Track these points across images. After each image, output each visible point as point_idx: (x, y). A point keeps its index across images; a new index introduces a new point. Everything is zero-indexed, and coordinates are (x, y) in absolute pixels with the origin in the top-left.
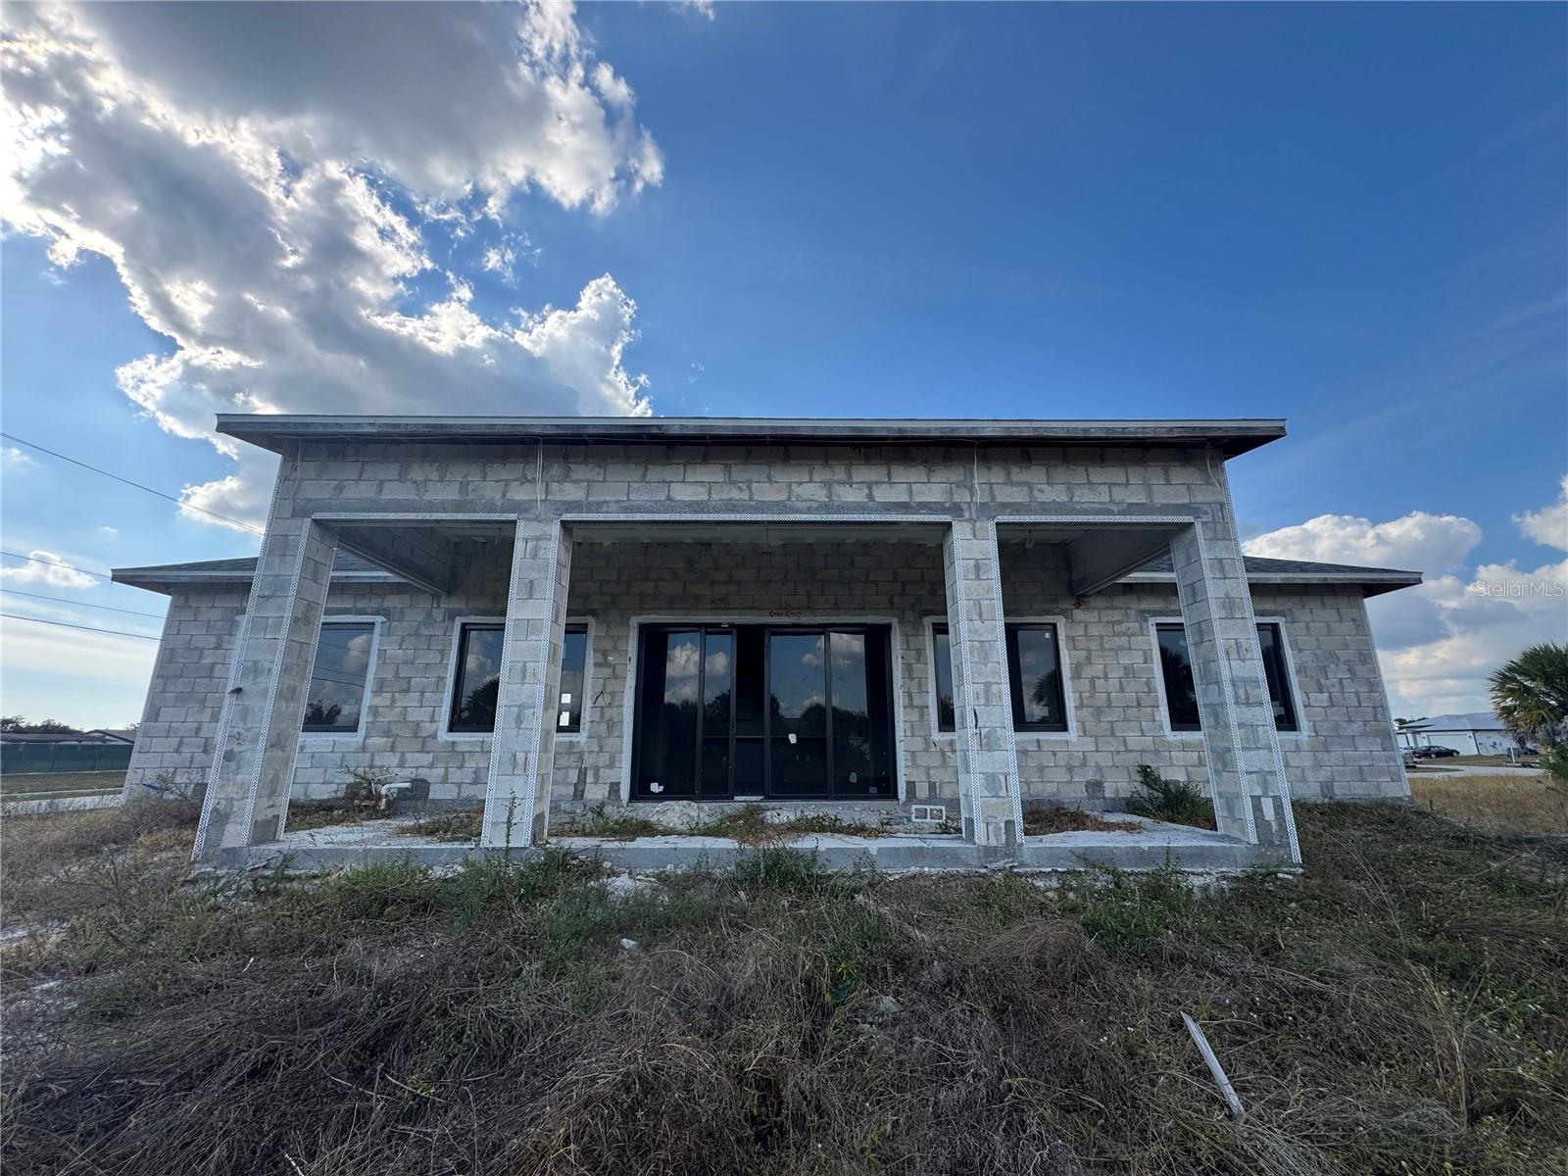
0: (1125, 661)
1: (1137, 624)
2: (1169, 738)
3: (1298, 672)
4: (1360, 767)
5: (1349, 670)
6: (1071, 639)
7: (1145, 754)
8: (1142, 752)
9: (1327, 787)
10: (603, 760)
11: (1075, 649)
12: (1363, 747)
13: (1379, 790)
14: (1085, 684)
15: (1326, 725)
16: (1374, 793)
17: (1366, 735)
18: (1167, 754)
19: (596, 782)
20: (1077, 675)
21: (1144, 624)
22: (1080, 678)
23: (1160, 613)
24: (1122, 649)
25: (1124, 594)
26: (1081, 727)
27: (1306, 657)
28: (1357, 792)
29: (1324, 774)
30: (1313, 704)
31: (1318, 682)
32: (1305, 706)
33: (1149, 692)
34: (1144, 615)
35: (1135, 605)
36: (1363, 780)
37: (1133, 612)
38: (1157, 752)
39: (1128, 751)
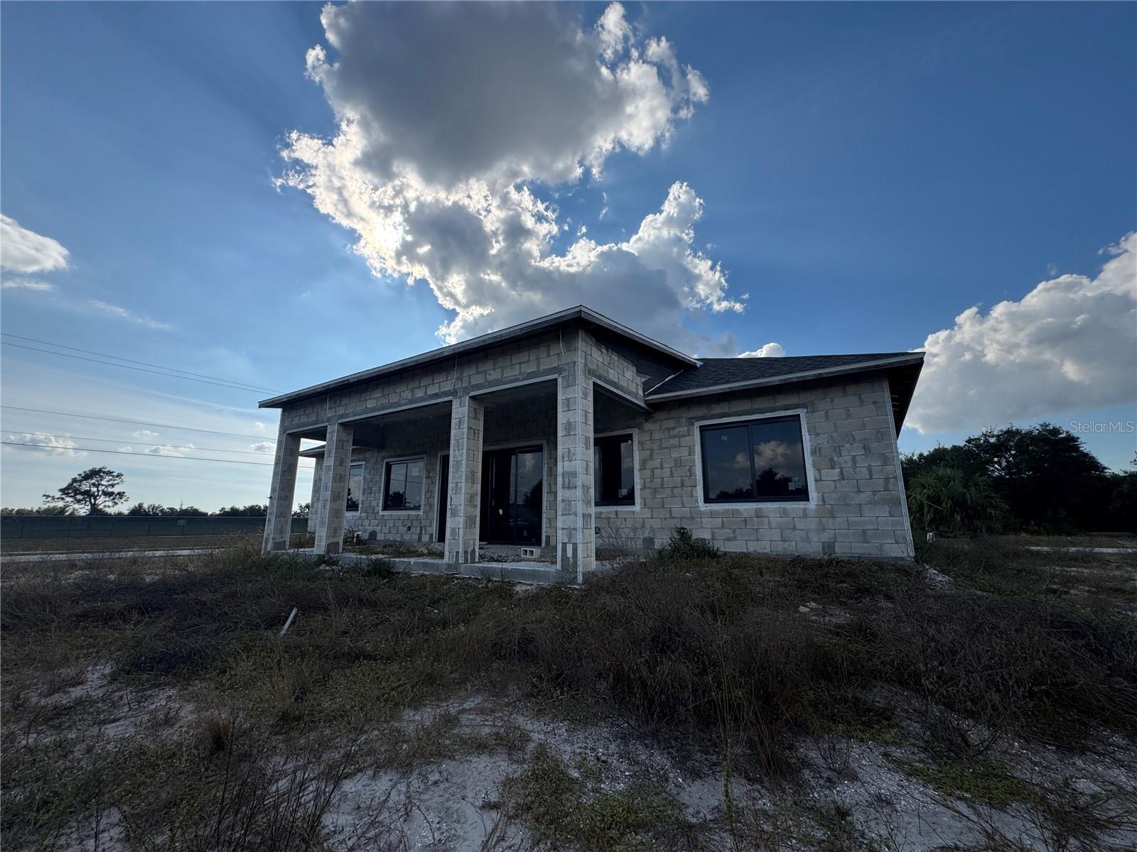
0: (675, 455)
1: (685, 428)
2: (701, 509)
3: (813, 453)
4: (864, 531)
5: (864, 448)
6: (641, 443)
7: (684, 520)
8: (682, 518)
9: (828, 546)
10: (428, 524)
11: (643, 450)
12: (869, 513)
13: (881, 550)
14: (647, 473)
15: (834, 496)
16: (875, 553)
17: (872, 503)
18: (699, 519)
19: (425, 533)
20: (643, 468)
21: (691, 428)
22: (645, 469)
23: (704, 418)
24: (674, 446)
25: (679, 407)
26: (643, 502)
27: (823, 440)
28: (857, 551)
29: (826, 536)
30: (823, 478)
31: (831, 460)
32: (816, 481)
33: (691, 476)
34: (691, 421)
35: (686, 414)
36: (866, 541)
37: (684, 420)
38: (693, 518)
39: (672, 517)
